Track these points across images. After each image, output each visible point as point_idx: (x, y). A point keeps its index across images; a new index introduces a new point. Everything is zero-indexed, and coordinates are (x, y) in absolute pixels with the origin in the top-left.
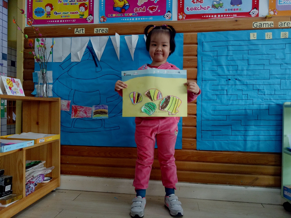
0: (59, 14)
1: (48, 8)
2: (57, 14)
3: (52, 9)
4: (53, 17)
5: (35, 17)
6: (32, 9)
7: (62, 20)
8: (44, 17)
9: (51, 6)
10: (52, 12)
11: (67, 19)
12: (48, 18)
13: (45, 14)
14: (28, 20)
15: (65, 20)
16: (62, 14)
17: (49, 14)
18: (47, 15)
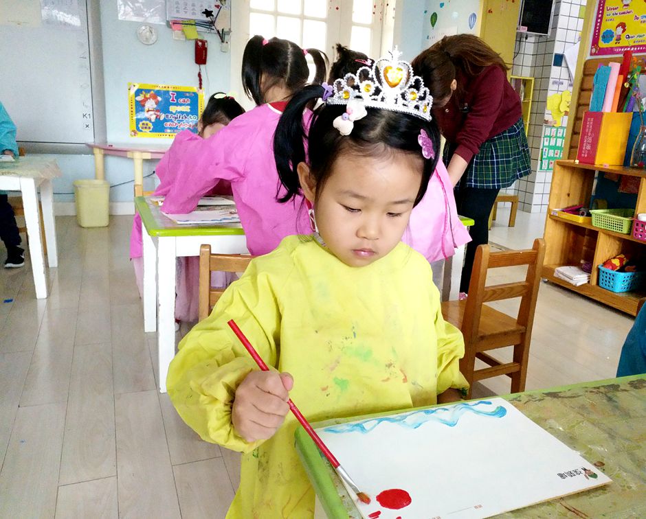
0: (632, 37)
1: (620, 29)
2: (629, 37)
3: (623, 32)
4: (624, 42)
5: (602, 44)
6: (599, 32)
7: (634, 46)
8: (612, 44)
9: (623, 25)
10: (623, 36)
11: (640, 46)
12: (618, 45)
13: (615, 37)
14: (592, 48)
15: (637, 46)
16: (635, 39)
17: (619, 39)
18: (617, 40)
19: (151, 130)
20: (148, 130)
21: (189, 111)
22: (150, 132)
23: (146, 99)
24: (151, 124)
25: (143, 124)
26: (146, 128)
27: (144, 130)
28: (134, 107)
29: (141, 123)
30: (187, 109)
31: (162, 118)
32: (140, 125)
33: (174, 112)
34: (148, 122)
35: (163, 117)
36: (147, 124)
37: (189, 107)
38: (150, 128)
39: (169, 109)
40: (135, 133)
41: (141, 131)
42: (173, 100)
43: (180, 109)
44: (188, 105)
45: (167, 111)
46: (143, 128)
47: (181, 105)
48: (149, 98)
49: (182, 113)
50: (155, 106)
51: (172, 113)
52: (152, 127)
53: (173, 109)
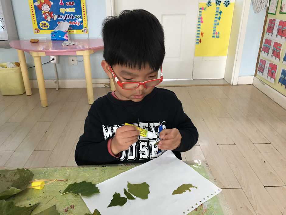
19: (48, 28)
20: (46, 28)
21: (75, 11)
22: (48, 29)
23: (42, 4)
24: (48, 23)
25: (42, 24)
26: (45, 26)
27: (43, 28)
28: (34, 10)
29: (41, 23)
30: (73, 10)
31: (55, 19)
32: (41, 25)
33: (64, 13)
34: (45, 22)
35: (55, 17)
36: (45, 24)
37: (75, 8)
38: (47, 26)
39: (60, 10)
40: (38, 31)
41: (42, 29)
42: (61, 4)
43: (68, 10)
44: (73, 7)
45: (58, 13)
46: (42, 26)
47: (68, 7)
48: (44, 3)
49: (70, 13)
50: (49, 9)
51: (62, 14)
52: (49, 26)
53: (62, 10)
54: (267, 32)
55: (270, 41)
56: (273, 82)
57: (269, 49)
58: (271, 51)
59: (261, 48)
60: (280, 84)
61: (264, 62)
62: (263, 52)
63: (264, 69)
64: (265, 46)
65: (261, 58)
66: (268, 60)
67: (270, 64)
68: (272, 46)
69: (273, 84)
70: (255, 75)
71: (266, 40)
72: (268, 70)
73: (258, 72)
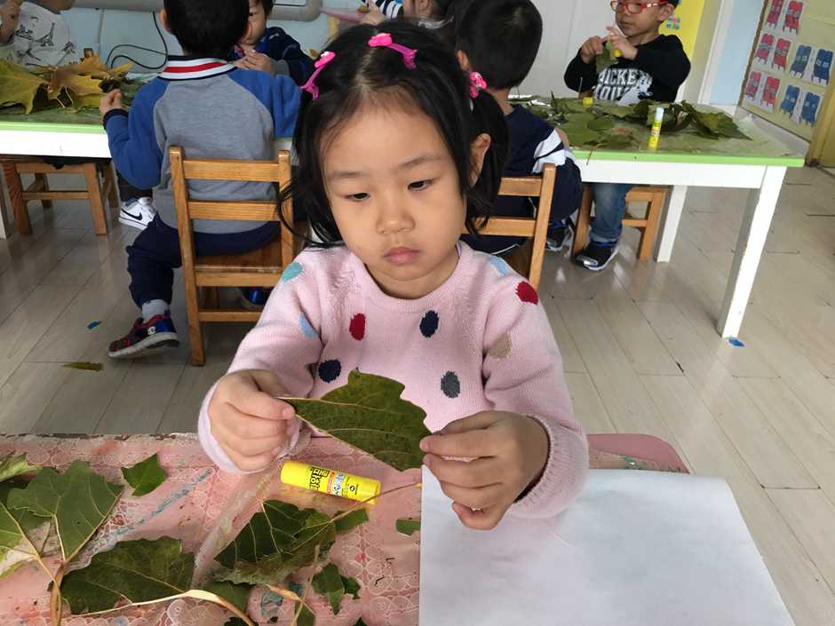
54: (768, 21)
55: (772, 37)
56: (771, 111)
57: (768, 53)
58: (771, 56)
59: (754, 51)
60: (782, 111)
61: (757, 77)
62: (758, 58)
63: (756, 89)
64: (761, 48)
65: (752, 70)
66: (766, 72)
67: (768, 78)
68: (774, 46)
69: (769, 113)
70: (740, 103)
71: (765, 35)
72: (765, 90)
73: (746, 96)
